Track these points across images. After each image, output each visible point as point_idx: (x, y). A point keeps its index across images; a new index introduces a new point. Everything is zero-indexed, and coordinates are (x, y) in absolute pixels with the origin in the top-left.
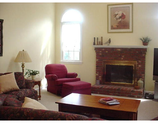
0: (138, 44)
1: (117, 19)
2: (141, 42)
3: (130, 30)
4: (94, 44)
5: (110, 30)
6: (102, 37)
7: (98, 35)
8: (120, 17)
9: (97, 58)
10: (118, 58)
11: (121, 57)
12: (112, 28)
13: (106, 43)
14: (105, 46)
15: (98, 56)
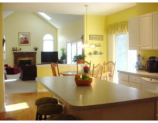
0: (32, 50)
1: (23, 39)
2: (34, 49)
3: (29, 44)
4: (13, 51)
5: (20, 44)
6: (17, 48)
7: (15, 47)
8: (25, 39)
9: (14, 57)
10: (24, 57)
11: (26, 56)
12: (21, 43)
13: (19, 50)
14: (18, 51)
15: (15, 56)
